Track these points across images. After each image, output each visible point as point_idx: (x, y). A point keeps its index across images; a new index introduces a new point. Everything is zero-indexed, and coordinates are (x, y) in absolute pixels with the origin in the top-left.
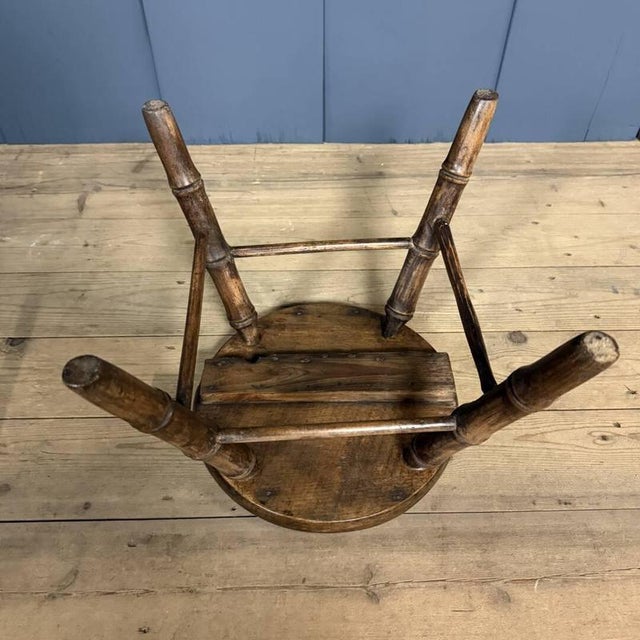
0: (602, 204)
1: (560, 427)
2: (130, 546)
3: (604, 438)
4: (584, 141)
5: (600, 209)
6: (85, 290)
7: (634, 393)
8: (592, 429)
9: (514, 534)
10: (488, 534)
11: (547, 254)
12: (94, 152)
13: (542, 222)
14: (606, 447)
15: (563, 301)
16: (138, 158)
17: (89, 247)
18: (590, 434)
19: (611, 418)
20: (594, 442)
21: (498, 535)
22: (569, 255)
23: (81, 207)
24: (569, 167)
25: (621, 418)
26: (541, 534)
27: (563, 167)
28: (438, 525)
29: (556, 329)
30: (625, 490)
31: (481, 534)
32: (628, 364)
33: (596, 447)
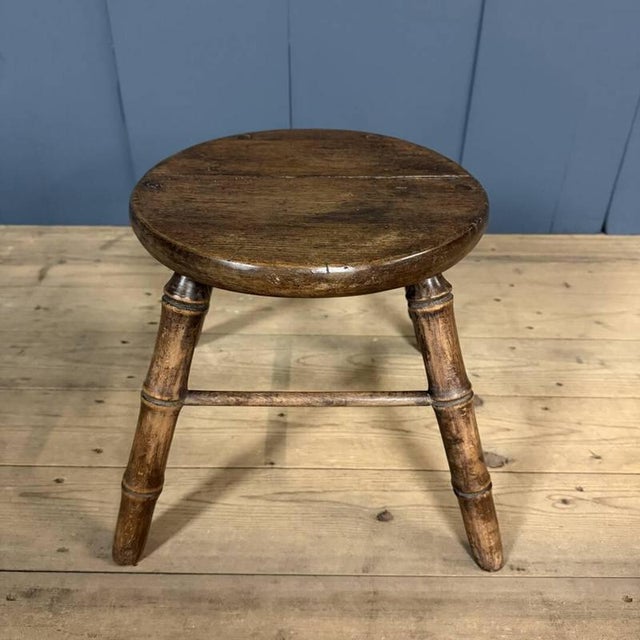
0: (567, 286)
1: (516, 489)
2: (8, 599)
3: (565, 502)
4: (551, 232)
5: (564, 289)
6: (26, 347)
7: (598, 458)
8: (549, 493)
9: (458, 601)
10: (426, 600)
11: (507, 326)
13: (503, 300)
14: (567, 511)
15: (524, 369)
17: (41, 310)
18: (549, 497)
19: (573, 482)
20: (553, 506)
21: (439, 602)
22: (531, 328)
23: (42, 276)
24: (535, 254)
25: (582, 483)
26: (489, 601)
27: (529, 254)
28: (368, 588)
29: (514, 394)
30: (588, 557)
31: (419, 601)
32: (592, 430)
33: (554, 510)
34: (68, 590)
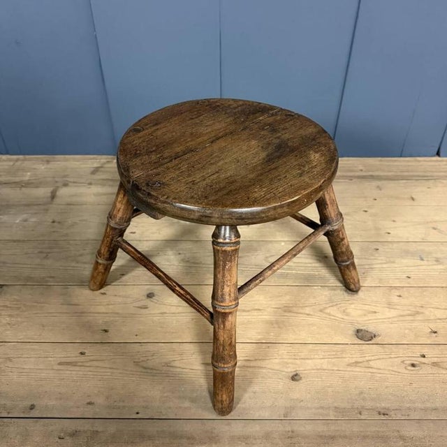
0: (413, 199)
1: (381, 357)
2: (60, 438)
3: (413, 365)
4: (401, 156)
5: (411, 202)
6: (49, 253)
7: (435, 332)
8: (403, 359)
9: (345, 437)
10: (325, 436)
11: (373, 232)
12: (67, 160)
13: (370, 211)
14: (414, 372)
15: (384, 266)
16: (96, 165)
17: (55, 224)
18: (403, 362)
19: (418, 350)
20: (406, 368)
21: (333, 438)
22: (389, 233)
23: (53, 196)
24: (390, 174)
25: (425, 351)
26: (365, 437)
27: (386, 174)
28: (288, 428)
29: (378, 285)
30: (428, 405)
31: (321, 436)
32: (431, 312)
33: (407, 372)
34: (97, 431)
